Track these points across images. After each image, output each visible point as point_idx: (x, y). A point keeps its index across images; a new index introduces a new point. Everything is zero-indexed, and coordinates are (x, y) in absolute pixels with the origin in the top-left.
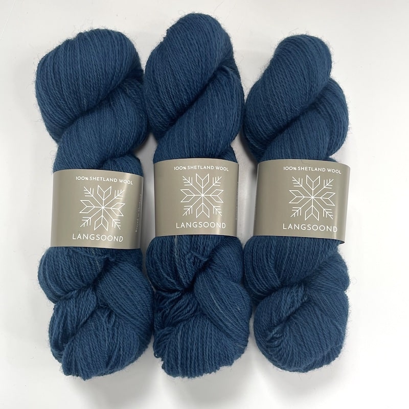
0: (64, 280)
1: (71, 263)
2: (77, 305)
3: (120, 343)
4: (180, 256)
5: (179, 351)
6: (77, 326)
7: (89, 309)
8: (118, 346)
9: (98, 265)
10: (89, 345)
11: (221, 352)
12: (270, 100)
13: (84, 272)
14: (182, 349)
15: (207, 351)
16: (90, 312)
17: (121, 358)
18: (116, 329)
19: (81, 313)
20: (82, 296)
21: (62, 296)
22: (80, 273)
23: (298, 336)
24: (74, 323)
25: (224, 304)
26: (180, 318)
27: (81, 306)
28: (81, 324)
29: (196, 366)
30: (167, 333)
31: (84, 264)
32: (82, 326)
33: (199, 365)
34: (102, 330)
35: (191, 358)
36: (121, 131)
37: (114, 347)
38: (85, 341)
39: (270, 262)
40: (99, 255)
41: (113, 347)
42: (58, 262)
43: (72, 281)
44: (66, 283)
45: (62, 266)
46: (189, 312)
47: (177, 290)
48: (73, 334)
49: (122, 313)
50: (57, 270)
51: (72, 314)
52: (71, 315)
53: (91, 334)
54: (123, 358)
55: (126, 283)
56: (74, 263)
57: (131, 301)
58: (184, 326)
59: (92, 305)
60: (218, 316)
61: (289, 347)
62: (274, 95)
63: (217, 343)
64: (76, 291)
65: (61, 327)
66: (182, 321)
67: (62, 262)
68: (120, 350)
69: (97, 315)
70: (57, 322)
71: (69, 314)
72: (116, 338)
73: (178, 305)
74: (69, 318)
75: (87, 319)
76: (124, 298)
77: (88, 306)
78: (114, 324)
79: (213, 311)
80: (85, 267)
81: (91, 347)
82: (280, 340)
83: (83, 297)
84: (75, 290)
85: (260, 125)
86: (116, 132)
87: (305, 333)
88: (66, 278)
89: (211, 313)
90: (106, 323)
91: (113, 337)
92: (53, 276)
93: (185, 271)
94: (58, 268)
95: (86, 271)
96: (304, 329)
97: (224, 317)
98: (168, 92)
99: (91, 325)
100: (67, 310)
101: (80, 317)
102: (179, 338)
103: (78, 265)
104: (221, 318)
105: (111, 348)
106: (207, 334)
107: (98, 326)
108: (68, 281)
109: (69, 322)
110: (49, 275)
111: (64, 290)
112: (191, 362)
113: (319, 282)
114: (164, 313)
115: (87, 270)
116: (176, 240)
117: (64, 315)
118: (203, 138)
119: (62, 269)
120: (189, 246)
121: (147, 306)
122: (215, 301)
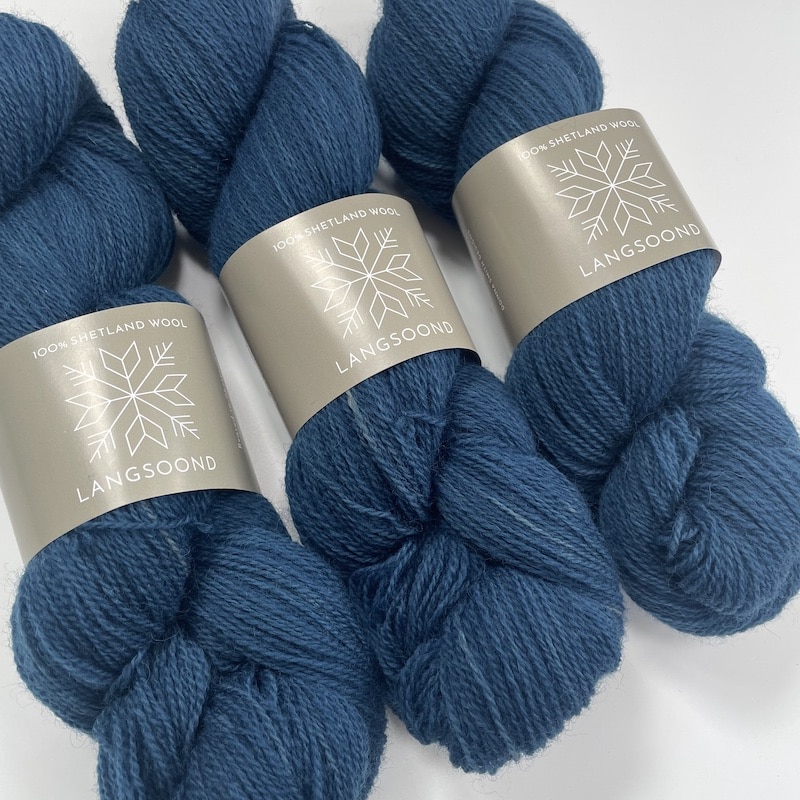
0: (96, 630)
1: (100, 571)
2: (158, 691)
3: (317, 738)
4: (379, 436)
5: (483, 682)
6: (179, 748)
7: (196, 687)
8: (316, 750)
9: (175, 548)
10: (238, 779)
11: (583, 634)
12: (425, 30)
13: (145, 580)
14: (487, 672)
15: (551, 645)
16: (201, 696)
17: (338, 779)
18: (290, 705)
19: (178, 709)
20: (162, 664)
21: (108, 687)
22: (134, 591)
23: (733, 513)
24: (168, 745)
25: (535, 507)
26: (441, 605)
27: (169, 689)
28: (188, 737)
29: (541, 700)
30: (427, 657)
31: (138, 559)
32: (196, 742)
33: (547, 695)
34: (256, 721)
35: (522, 685)
36: (111, 222)
37: (307, 758)
38: (221, 773)
39: (592, 367)
40: (170, 519)
41: (303, 759)
42: (60, 585)
43: (121, 624)
44: (106, 638)
45: (74, 589)
46: (455, 577)
47: (405, 539)
48: (179, 779)
49: (289, 658)
50: (65, 611)
51: (154, 721)
52: (151, 724)
53: (228, 748)
54: (342, 777)
55: (267, 573)
56: (109, 566)
57: (301, 613)
58: (462, 615)
59: (198, 674)
60: (535, 546)
61: (728, 549)
62: (429, 15)
63: (564, 615)
64: (140, 655)
65: (135, 775)
66: (449, 609)
67: (72, 577)
68: (324, 759)
69: (225, 692)
70: (118, 765)
71: (144, 725)
72: (301, 727)
73: (420, 578)
74: (148, 736)
75: (201, 718)
76: (279, 612)
77: (191, 680)
78: (280, 696)
79: (517, 538)
80: (142, 567)
81: (245, 781)
82: (702, 542)
83: (167, 664)
84: (135, 652)
85: (423, 101)
86: (98, 228)
87: (747, 499)
88: (100, 620)
89: (515, 546)
90: (258, 700)
91: (292, 732)
92: (60, 633)
93: (406, 470)
94: (65, 601)
95: (148, 576)
96: (739, 491)
97: (548, 541)
98: (190, 88)
99: (219, 722)
100: (135, 718)
101: (179, 720)
102: (466, 649)
103: (121, 567)
104: (545, 546)
105: (299, 764)
106: (529, 603)
107: (239, 716)
108: (108, 628)
109: (153, 746)
110: (49, 639)
111: (106, 668)
112: (525, 695)
113: (711, 376)
114: (393, 617)
115: (151, 571)
116: (352, 402)
117: (132, 735)
118: (314, 157)
119: (81, 600)
120: (390, 401)
121: (344, 616)
122: (511, 512)
